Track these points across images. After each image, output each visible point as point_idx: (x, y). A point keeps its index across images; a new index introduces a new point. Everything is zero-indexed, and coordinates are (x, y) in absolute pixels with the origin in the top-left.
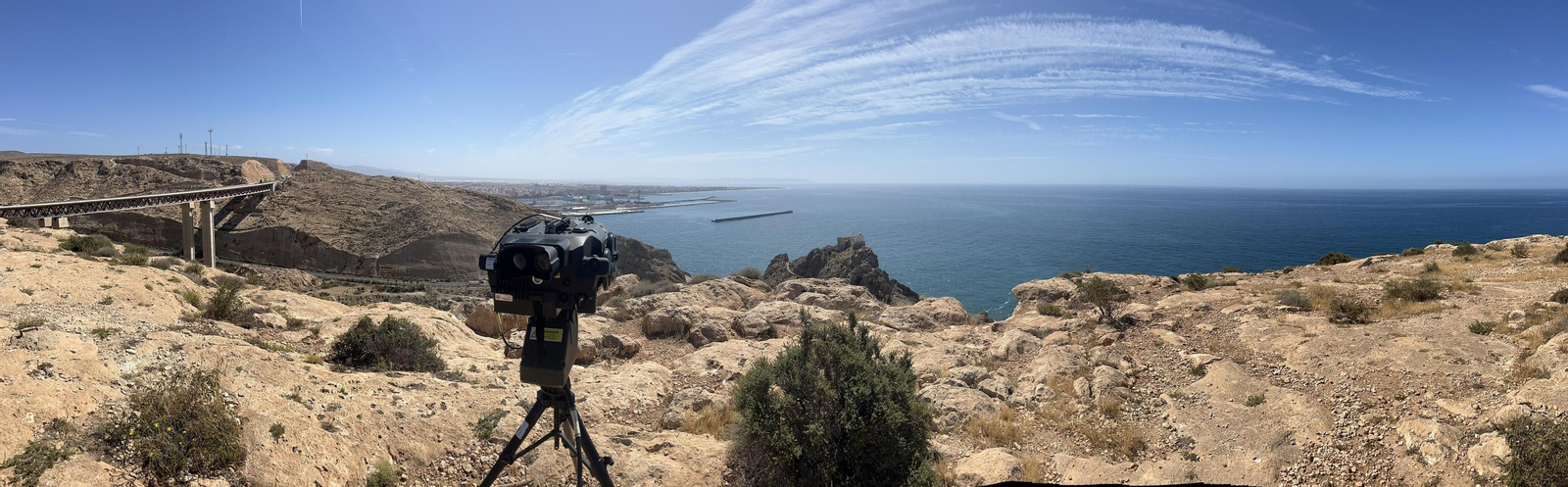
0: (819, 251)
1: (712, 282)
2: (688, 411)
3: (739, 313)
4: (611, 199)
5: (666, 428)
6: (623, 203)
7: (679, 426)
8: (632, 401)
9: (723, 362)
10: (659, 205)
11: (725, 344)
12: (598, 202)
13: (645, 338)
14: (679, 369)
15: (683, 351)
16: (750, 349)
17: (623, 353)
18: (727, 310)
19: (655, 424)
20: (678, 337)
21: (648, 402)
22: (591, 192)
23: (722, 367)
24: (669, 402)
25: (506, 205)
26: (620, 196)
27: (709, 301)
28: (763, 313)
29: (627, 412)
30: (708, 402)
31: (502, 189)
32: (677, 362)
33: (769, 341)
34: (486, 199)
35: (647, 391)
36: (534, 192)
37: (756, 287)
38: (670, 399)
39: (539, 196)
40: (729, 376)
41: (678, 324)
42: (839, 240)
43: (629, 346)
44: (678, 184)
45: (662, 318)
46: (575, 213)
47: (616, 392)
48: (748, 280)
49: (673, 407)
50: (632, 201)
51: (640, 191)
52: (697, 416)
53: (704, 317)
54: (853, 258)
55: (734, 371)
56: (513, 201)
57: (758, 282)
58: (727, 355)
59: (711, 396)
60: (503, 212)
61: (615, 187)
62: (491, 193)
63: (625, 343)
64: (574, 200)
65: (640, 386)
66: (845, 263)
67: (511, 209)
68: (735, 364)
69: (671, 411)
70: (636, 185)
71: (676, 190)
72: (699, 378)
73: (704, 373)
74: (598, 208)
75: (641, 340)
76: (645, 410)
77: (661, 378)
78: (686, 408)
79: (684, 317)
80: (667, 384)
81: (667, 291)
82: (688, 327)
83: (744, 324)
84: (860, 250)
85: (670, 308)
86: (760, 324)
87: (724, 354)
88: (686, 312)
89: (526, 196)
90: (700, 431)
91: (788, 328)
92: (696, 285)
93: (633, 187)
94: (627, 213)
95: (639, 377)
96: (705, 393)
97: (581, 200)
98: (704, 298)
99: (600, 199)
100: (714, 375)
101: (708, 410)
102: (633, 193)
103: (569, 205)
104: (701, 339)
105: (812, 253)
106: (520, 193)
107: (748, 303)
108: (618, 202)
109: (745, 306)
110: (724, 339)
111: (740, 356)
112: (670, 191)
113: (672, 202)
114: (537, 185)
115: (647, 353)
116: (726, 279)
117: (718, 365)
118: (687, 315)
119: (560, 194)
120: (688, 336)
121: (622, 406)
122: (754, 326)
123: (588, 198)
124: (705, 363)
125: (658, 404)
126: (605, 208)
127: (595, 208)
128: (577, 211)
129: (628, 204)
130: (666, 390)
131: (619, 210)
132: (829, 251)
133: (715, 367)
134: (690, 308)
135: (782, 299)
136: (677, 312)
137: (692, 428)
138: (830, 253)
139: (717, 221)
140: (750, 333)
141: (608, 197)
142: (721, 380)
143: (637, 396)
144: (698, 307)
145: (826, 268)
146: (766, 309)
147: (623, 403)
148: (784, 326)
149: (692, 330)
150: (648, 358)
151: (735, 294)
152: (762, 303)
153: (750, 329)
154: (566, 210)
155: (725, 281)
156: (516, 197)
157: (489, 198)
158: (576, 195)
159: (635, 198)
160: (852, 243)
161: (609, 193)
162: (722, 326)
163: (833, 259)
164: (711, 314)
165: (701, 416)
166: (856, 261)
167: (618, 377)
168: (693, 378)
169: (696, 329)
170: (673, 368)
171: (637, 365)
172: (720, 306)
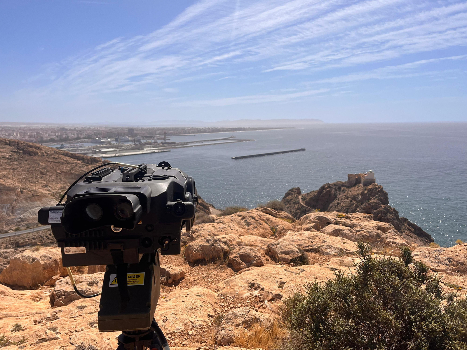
0: (329, 186)
1: (243, 213)
2: (239, 329)
3: (270, 240)
4: (139, 141)
5: (220, 345)
6: (150, 144)
7: (232, 342)
8: (185, 324)
9: (263, 285)
10: (184, 145)
11: (262, 268)
12: (126, 144)
13: (188, 266)
14: (224, 291)
15: (224, 275)
16: (287, 273)
17: (170, 281)
18: (260, 238)
19: (210, 342)
20: (218, 263)
21: (200, 323)
22: (119, 134)
23: (263, 289)
24: (221, 322)
25: (31, 149)
26: (147, 137)
27: (242, 230)
28: (293, 241)
29: (183, 334)
30: (257, 320)
31: (24, 134)
32: (221, 285)
33: (303, 267)
34: (6, 144)
35: (198, 314)
36: (61, 136)
37: (282, 218)
38: (220, 319)
39: (67, 140)
40: (271, 297)
41: (217, 251)
42: (350, 176)
43: (175, 275)
44: (201, 126)
45: (203, 247)
46: (104, 155)
47: (171, 318)
48: (274, 212)
49: (225, 326)
50: (159, 142)
51: (165, 132)
52: (248, 333)
53: (239, 244)
54: (362, 194)
55: (275, 292)
56: (38, 145)
57: (283, 214)
58: (267, 278)
59: (258, 315)
60: (27, 157)
61: (142, 129)
62: (12, 138)
63: (172, 272)
64: (103, 143)
65: (192, 309)
66: (354, 198)
67: (36, 154)
68: (275, 287)
69: (224, 329)
70: (162, 127)
71: (199, 131)
72: (242, 299)
73: (247, 294)
74: (127, 150)
75: (185, 268)
76: (199, 330)
77: (209, 300)
78: (237, 326)
79: (223, 245)
80: (215, 305)
81: (204, 222)
82: (226, 254)
83: (278, 250)
84: (370, 187)
85: (209, 238)
86: (292, 252)
87: (263, 277)
88: (225, 240)
89: (52, 140)
90: (252, 346)
91: (317, 256)
92: (229, 216)
93: (158, 129)
94: (154, 153)
95: (189, 301)
96: (253, 312)
97: (109, 143)
98: (237, 228)
99: (128, 141)
100: (256, 296)
101: (256, 327)
102: (159, 134)
103: (97, 148)
104: (240, 264)
105: (323, 188)
106: (46, 137)
107: (277, 233)
108: (146, 143)
109: (274, 235)
110: (260, 264)
111: (279, 280)
112: (193, 132)
113: (196, 142)
114: (63, 129)
115: (192, 279)
116: (254, 210)
117: (259, 287)
118: (225, 243)
119: (89, 137)
120: (227, 261)
121: (177, 329)
122: (287, 253)
123: (117, 140)
124: (246, 285)
125: (210, 324)
126: (133, 149)
127: (123, 150)
128: (106, 153)
129: (155, 145)
130: (215, 311)
131: (147, 150)
132: (339, 187)
133: (256, 289)
134: (227, 237)
135: (308, 229)
136: (216, 241)
137: (245, 343)
138: (340, 188)
139: (236, 158)
140: (284, 259)
141: (136, 138)
142: (263, 301)
143: (190, 318)
144: (234, 236)
145: (336, 202)
146: (296, 238)
147: (178, 327)
148: (313, 254)
149: (231, 257)
150: (194, 283)
151: (264, 224)
152: (289, 232)
153: (283, 256)
154: (96, 153)
155: (255, 213)
156: (42, 141)
157: (10, 143)
158: (103, 138)
159: (161, 139)
160: (362, 180)
161: (136, 135)
162: (258, 253)
163: (342, 195)
164: (246, 242)
165: (252, 333)
166: (365, 197)
167: (170, 304)
168: (237, 299)
169: (234, 255)
170: (217, 291)
171: (185, 291)
172: (252, 234)
